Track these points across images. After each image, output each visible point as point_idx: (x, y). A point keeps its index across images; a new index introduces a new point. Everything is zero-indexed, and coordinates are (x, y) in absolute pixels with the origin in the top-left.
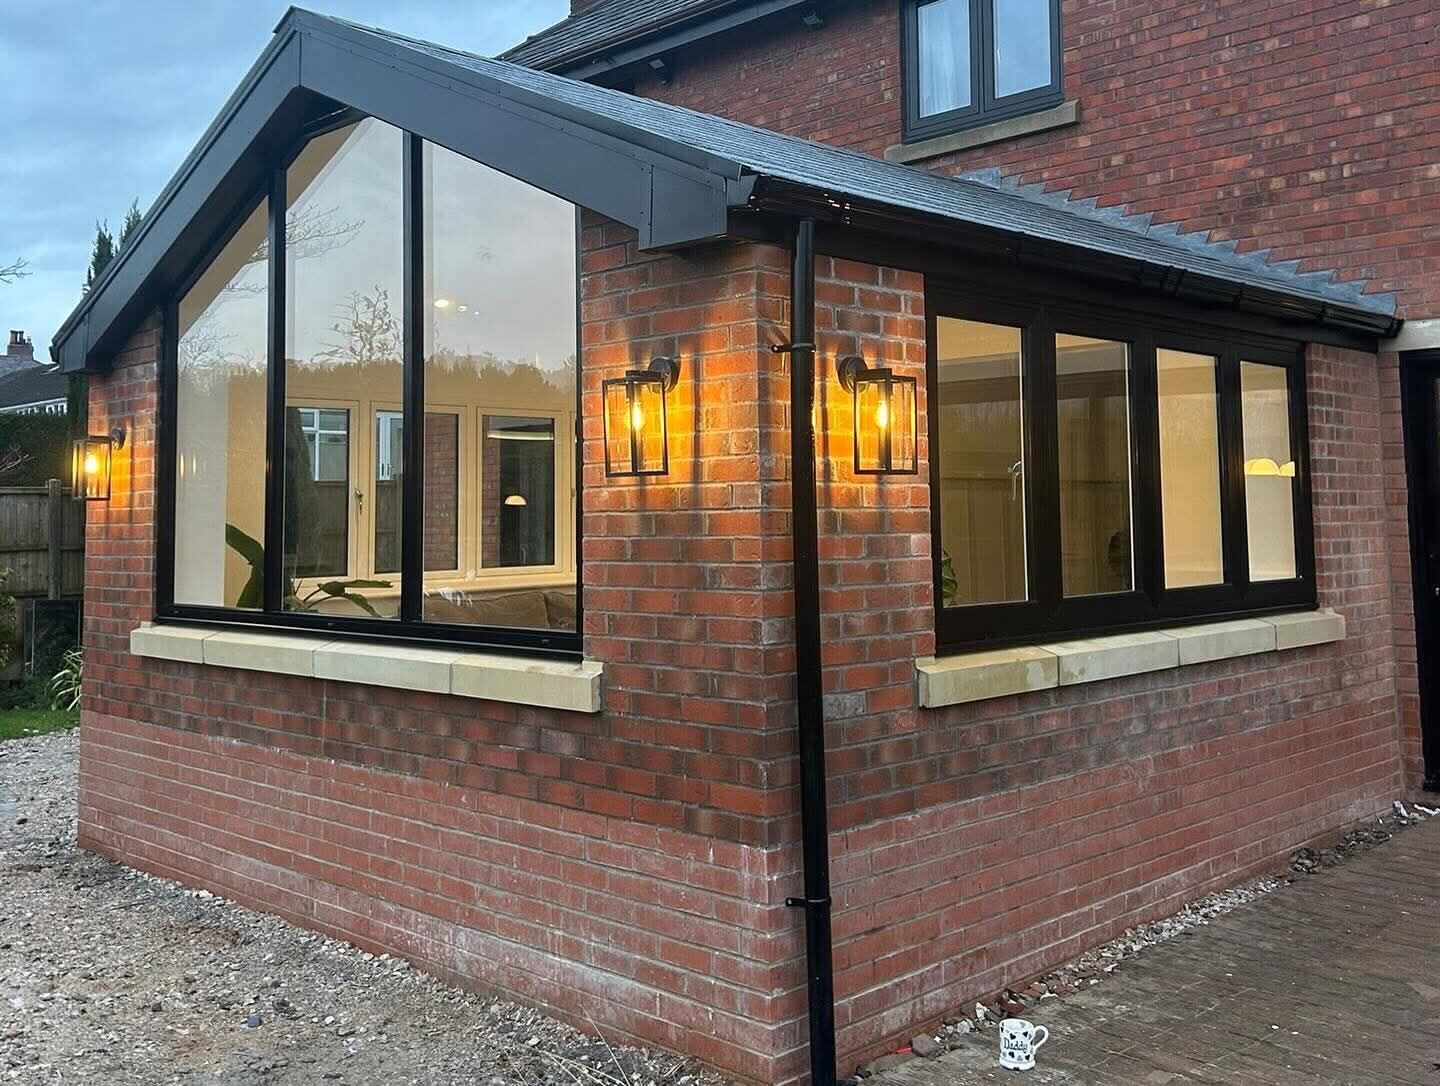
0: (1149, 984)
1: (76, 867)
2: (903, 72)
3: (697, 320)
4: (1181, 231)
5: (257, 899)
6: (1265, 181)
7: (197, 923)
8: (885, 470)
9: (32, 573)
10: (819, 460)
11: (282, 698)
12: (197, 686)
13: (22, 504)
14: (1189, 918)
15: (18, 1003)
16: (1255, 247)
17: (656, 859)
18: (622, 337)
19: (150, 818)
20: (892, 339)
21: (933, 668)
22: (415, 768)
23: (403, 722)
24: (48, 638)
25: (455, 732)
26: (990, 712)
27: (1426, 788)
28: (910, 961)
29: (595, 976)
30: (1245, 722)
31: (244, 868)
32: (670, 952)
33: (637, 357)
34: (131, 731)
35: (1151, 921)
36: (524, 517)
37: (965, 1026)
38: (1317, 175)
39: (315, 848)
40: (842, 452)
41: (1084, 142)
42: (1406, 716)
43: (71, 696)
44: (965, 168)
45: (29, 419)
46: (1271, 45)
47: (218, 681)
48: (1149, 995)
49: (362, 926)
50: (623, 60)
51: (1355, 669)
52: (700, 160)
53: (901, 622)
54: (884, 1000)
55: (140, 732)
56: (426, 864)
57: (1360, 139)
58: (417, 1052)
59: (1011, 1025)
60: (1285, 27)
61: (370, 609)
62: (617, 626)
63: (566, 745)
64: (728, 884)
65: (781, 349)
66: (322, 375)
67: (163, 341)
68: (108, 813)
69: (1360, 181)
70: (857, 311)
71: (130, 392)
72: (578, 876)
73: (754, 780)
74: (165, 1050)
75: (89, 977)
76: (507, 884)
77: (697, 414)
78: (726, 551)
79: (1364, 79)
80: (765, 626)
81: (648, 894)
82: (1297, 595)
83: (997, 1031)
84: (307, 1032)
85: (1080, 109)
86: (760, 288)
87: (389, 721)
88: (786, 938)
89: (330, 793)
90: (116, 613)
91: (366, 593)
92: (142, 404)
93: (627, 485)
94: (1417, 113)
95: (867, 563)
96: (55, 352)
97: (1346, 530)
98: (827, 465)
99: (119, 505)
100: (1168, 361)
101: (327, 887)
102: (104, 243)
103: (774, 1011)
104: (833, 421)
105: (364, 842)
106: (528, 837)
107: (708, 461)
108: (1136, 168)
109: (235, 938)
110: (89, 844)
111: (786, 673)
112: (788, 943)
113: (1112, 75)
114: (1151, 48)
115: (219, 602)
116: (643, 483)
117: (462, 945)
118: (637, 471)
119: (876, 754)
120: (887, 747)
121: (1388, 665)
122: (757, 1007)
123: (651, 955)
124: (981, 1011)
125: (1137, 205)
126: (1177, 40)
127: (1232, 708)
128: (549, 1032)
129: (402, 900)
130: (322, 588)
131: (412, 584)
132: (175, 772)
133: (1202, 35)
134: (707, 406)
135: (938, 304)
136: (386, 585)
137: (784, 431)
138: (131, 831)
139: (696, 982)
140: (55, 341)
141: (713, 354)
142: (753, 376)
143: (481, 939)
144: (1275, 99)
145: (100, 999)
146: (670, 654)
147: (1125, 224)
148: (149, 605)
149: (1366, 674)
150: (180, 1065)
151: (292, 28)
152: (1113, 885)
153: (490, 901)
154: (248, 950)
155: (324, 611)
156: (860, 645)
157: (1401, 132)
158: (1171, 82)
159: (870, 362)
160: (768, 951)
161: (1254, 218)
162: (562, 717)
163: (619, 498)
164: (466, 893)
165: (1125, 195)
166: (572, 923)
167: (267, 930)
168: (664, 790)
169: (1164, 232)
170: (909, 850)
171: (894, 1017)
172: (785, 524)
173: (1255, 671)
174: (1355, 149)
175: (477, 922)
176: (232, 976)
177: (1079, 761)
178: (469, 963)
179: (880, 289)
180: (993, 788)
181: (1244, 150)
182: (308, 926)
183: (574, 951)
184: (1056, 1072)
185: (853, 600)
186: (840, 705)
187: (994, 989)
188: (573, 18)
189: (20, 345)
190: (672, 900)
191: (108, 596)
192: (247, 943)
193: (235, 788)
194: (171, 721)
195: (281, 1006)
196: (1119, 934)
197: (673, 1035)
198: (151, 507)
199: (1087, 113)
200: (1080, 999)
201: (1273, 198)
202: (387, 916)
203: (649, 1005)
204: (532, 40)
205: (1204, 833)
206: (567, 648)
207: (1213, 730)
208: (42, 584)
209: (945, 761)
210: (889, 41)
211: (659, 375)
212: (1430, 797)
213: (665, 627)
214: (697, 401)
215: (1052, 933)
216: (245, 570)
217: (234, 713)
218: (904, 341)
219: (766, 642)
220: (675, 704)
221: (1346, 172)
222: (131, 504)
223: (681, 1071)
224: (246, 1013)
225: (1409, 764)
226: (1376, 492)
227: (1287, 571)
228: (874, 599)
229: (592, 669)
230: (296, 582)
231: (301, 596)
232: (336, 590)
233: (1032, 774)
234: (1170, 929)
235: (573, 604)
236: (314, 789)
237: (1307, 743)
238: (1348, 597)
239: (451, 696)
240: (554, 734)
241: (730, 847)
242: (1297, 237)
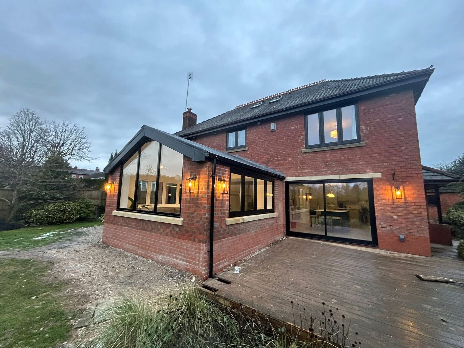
0: (253, 261)
1: (101, 246)
2: (226, 141)
3: (199, 171)
4: (260, 164)
5: (129, 251)
6: (270, 159)
7: (120, 254)
8: (224, 193)
9: (98, 202)
10: (215, 191)
11: (135, 222)
12: (122, 220)
13: (96, 192)
14: (258, 252)
15: (91, 267)
16: (268, 167)
17: (189, 245)
18: (189, 173)
19: (113, 239)
20: (225, 176)
21: (228, 219)
22: (155, 232)
23: (153, 226)
24: (99, 212)
25: (161, 227)
26: (235, 225)
27: (286, 235)
28: (223, 259)
29: (180, 262)
30: (265, 227)
31: (128, 246)
32: (190, 258)
33: (191, 176)
34: (111, 226)
35: (253, 253)
36: (171, 197)
37: (230, 267)
38: (276, 159)
39: (139, 244)
40: (218, 190)
41: (249, 152)
42: (284, 226)
43: (102, 221)
44: (234, 154)
45: (98, 180)
46: (271, 142)
47: (125, 219)
48: (253, 262)
49: (146, 255)
50: (189, 136)
51: (279, 220)
52: (202, 150)
53: (224, 213)
54: (219, 264)
55: (113, 226)
56: (156, 246)
57: (281, 155)
58: (153, 273)
59: (236, 267)
60: (273, 140)
61: (149, 209)
62: (185, 213)
63: (177, 229)
64: (199, 249)
65: (211, 176)
66: (144, 176)
67: (121, 170)
68: (107, 238)
69: (282, 160)
70: (221, 172)
71: (115, 177)
72: (178, 247)
73: (204, 235)
74: (114, 273)
75: (102, 263)
76: (167, 249)
77: (199, 184)
78: (202, 203)
79: (282, 147)
80: (207, 214)
81: (188, 250)
82: (272, 211)
83: (234, 268)
84: (136, 270)
85: (248, 148)
86: (209, 168)
87: (151, 226)
88: (207, 256)
89: (142, 235)
90: (110, 209)
91: (148, 207)
92: (117, 179)
93: (188, 194)
94: (288, 152)
95: (220, 205)
96: (104, 170)
97: (278, 203)
98: (216, 192)
99: (112, 193)
100: (258, 180)
101: (141, 249)
102: (112, 156)
103: (205, 266)
104: (217, 186)
105: (146, 243)
106: (171, 242)
107: (200, 191)
108: (255, 156)
109: (126, 257)
110: (103, 242)
111: (209, 220)
112: (207, 257)
113: (252, 144)
114: (257, 141)
115: (126, 208)
116: (190, 193)
117: (160, 257)
118: (190, 192)
119: (220, 231)
120: (222, 230)
121: (282, 220)
122: (202, 266)
123: (188, 259)
124: (232, 265)
125: (255, 161)
126: (260, 141)
127: (264, 225)
128: (172, 270)
129: (151, 251)
130: (142, 206)
131: (156, 206)
132: (118, 232)
133: (263, 140)
134: (200, 183)
135: (231, 172)
136: (151, 206)
137: (211, 187)
138: (111, 241)
139: (194, 262)
140: (104, 169)
141: (201, 176)
142: (207, 179)
143: (163, 256)
144: (271, 149)
145: (104, 266)
146: (193, 217)
147: (253, 163)
148: (116, 208)
149: (280, 221)
150: (116, 276)
151: (144, 128)
152: (249, 248)
153: (165, 251)
154: (128, 258)
155: (142, 210)
156: (219, 217)
157: (286, 154)
158: (259, 146)
159: (222, 179)
160: (204, 258)
161: (268, 163)
162: (177, 226)
163: (187, 195)
164: (161, 250)
165: (253, 159)
166: (176, 254)
167: (131, 255)
168: (191, 236)
169: (258, 164)
170: (224, 244)
171: (221, 267)
172: (210, 200)
173: (267, 220)
174: (281, 156)
175: (162, 254)
176: (125, 262)
177: (246, 232)
178: (161, 260)
179: (224, 169)
180: (235, 235)
181: (268, 155)
182: (137, 255)
183: (177, 258)
184: (242, 273)
185: (218, 210)
186: (216, 224)
187: (233, 262)
188: (183, 130)
189: (98, 169)
190: (191, 251)
191: (109, 206)
192: (128, 257)
193: (127, 234)
194: (118, 225)
195: (133, 267)
196: (249, 255)
197: (190, 270)
198: (117, 194)
199: (249, 149)
200: (245, 263)
201: (271, 161)
202: (149, 253)
203: (187, 266)
204: (177, 133)
205: (260, 241)
206: (178, 216)
207: (262, 228)
208: (99, 204)
209: (229, 232)
210: (225, 137)
211: (194, 179)
212: (286, 236)
213: (192, 213)
214: (199, 182)
215: (241, 255)
216: (131, 203)
217: (127, 223)
218: (227, 176)
219: (207, 216)
220: (193, 224)
221: (280, 158)
222: (114, 193)
223: (191, 275)
224: (127, 268)
225: (284, 232)
226: (282, 198)
227: (271, 208)
228: (221, 210)
229: (182, 219)
230: (138, 205)
231: (139, 207)
232: (144, 206)
233: (240, 234)
234: (256, 254)
235: (179, 209)
236: (139, 235)
237: (273, 229)
238: (278, 211)
239: (161, 222)
240: (175, 228)
241: (200, 244)
242: (273, 166)
